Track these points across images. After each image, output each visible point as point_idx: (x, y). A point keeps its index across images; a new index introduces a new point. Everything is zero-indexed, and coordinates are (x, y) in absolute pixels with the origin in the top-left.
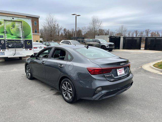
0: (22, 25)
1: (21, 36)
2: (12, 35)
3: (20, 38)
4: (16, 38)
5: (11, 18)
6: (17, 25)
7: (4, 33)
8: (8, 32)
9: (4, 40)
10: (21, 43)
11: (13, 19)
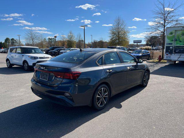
8: (177, 40)
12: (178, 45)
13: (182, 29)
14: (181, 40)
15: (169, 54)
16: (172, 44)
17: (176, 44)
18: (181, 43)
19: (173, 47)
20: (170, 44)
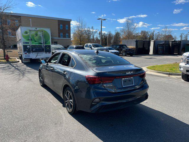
0: (43, 34)
1: (42, 42)
2: (36, 41)
3: (42, 44)
4: (38, 44)
5: (35, 28)
6: (39, 33)
7: (29, 40)
8: (32, 39)
9: (29, 45)
10: (42, 48)
11: (36, 29)
12: (34, 44)
13: (36, 30)
14: (36, 39)
15: (27, 53)
16: (28, 43)
17: (32, 43)
18: (36, 42)
19: (30, 46)
20: (26, 43)
